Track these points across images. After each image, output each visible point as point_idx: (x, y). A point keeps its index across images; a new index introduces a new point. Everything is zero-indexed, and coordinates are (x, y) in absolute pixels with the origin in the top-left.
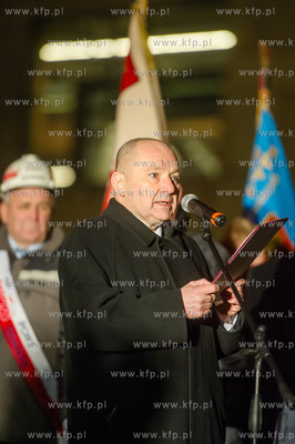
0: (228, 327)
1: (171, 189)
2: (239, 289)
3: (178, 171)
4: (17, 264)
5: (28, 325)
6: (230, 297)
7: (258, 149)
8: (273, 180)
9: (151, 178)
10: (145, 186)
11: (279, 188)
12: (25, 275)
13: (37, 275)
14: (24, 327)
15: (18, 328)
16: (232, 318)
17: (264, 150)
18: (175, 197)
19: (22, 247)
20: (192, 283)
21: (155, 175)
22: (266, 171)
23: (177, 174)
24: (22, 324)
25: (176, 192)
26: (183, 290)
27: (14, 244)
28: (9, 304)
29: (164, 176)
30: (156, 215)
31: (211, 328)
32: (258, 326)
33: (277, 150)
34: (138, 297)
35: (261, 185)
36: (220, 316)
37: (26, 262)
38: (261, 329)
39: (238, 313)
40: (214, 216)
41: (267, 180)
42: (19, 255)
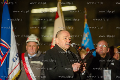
0: (83, 74)
1: (69, 41)
2: (85, 65)
3: (71, 37)
4: (30, 60)
5: (33, 74)
6: (83, 67)
7: (85, 33)
8: (88, 40)
9: (64, 39)
10: (63, 41)
11: (89, 42)
12: (32, 62)
13: (35, 62)
14: (32, 74)
15: (31, 75)
16: (84, 72)
17: (86, 33)
18: (70, 43)
19: (31, 56)
20: (74, 64)
21: (65, 38)
22: (86, 38)
23: (70, 38)
24: (31, 73)
25: (70, 42)
26: (73, 65)
27: (29, 55)
28: (28, 69)
29: (68, 38)
30: (66, 47)
31: (79, 74)
32: (90, 73)
33: (89, 33)
34: (62, 67)
35: (85, 41)
36: (81, 71)
37: (32, 59)
38: (91, 74)
39: (85, 70)
40: (79, 48)
41: (87, 40)
42: (30, 58)
